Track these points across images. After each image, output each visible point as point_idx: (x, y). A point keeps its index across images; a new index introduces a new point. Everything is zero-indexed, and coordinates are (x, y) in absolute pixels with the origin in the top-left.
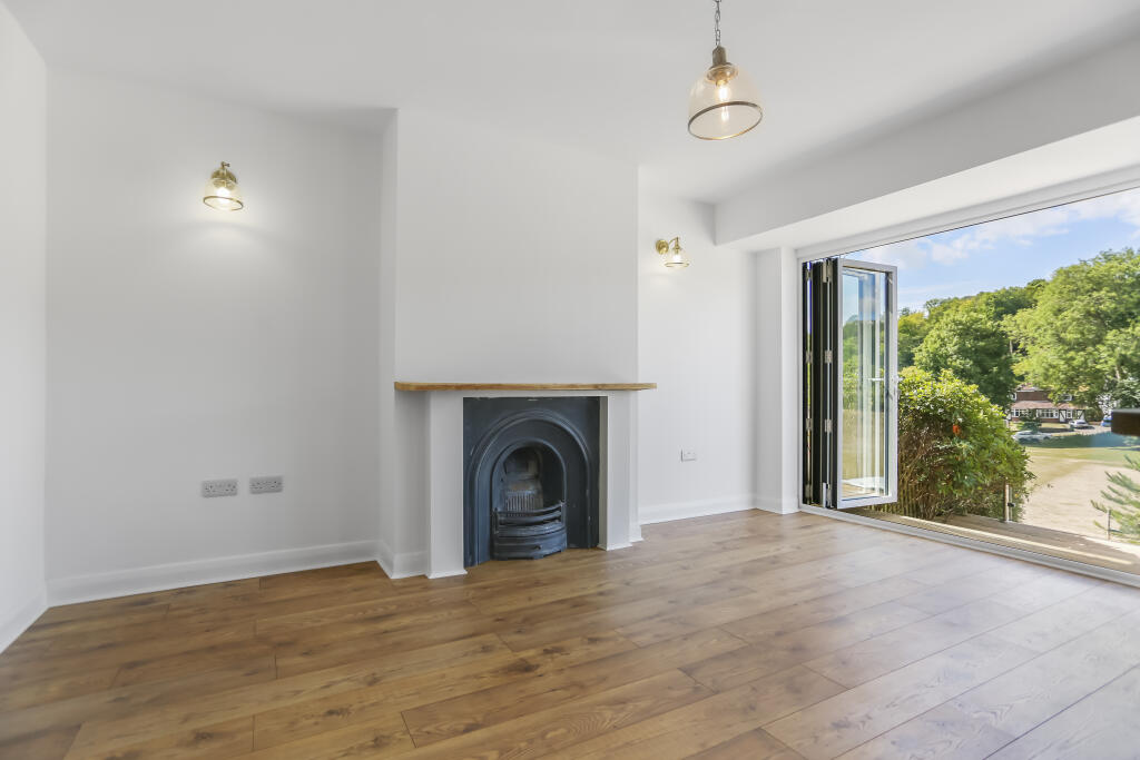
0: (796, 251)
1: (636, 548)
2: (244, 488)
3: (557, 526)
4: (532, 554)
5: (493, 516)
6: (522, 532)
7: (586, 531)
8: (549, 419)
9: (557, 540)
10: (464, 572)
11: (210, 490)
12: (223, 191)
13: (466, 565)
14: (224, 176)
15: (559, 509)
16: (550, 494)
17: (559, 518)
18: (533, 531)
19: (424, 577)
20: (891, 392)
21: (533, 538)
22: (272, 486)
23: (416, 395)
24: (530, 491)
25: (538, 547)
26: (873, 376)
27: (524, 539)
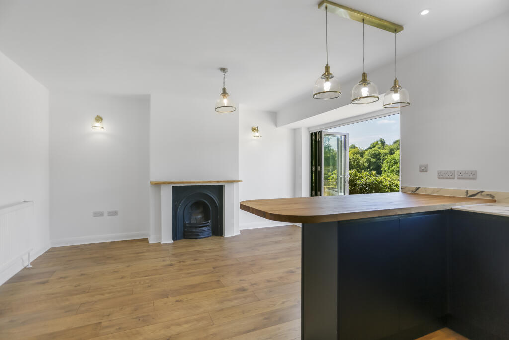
0: (308, 128)
1: (236, 236)
2: (106, 214)
3: (207, 228)
4: (198, 237)
5: (185, 224)
6: (194, 230)
7: (218, 230)
8: (204, 192)
9: (207, 233)
10: (173, 241)
11: (96, 214)
12: (98, 124)
13: (174, 239)
14: (99, 119)
15: (209, 222)
16: (206, 217)
17: (208, 226)
18: (198, 229)
19: (160, 243)
20: (346, 182)
21: (197, 232)
22: (115, 213)
23: (157, 185)
24: (199, 217)
25: (199, 235)
26: (341, 175)
27: (195, 232)
